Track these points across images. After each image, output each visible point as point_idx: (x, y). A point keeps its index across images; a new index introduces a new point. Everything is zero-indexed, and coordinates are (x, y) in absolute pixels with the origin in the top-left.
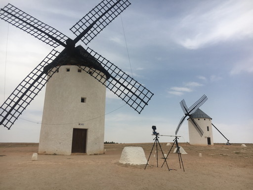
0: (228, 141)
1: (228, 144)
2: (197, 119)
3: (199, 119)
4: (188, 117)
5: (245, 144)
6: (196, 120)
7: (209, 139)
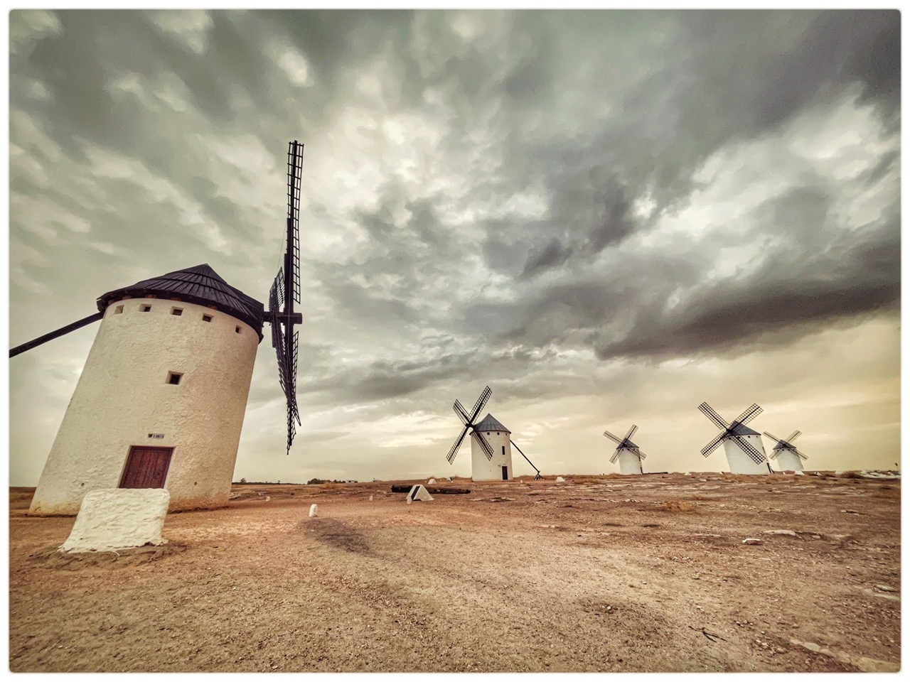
0: (539, 472)
1: (539, 477)
2: (486, 433)
3: (488, 434)
4: (471, 429)
5: (564, 477)
6: (484, 435)
7: (505, 469)
